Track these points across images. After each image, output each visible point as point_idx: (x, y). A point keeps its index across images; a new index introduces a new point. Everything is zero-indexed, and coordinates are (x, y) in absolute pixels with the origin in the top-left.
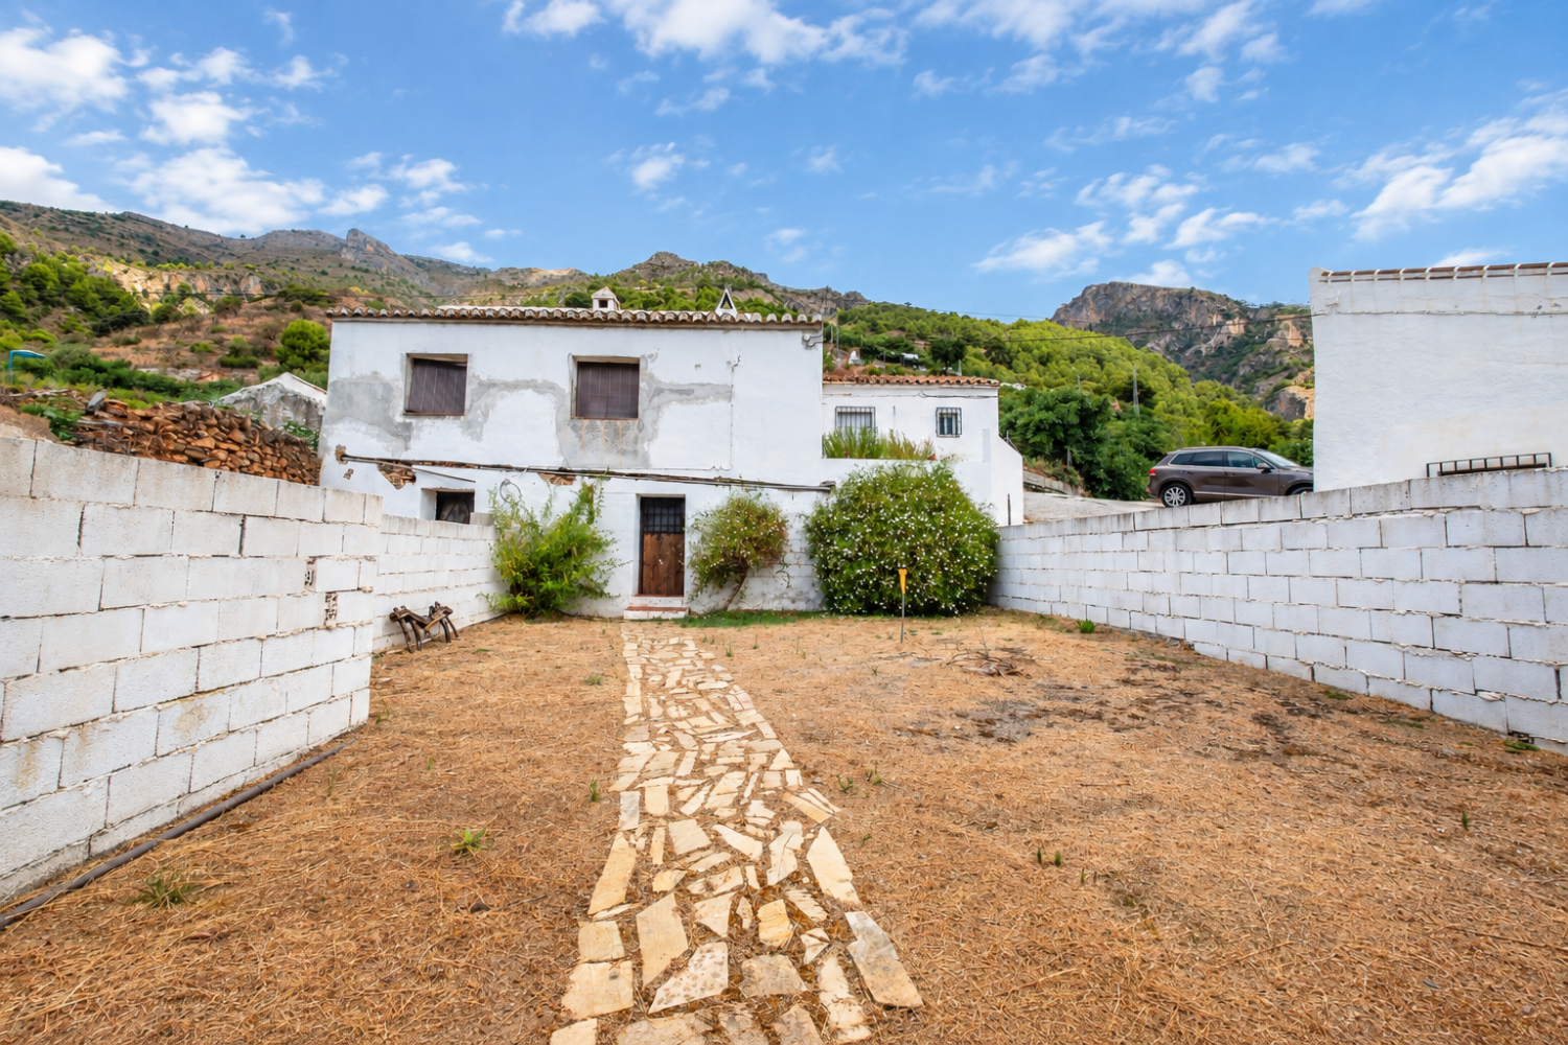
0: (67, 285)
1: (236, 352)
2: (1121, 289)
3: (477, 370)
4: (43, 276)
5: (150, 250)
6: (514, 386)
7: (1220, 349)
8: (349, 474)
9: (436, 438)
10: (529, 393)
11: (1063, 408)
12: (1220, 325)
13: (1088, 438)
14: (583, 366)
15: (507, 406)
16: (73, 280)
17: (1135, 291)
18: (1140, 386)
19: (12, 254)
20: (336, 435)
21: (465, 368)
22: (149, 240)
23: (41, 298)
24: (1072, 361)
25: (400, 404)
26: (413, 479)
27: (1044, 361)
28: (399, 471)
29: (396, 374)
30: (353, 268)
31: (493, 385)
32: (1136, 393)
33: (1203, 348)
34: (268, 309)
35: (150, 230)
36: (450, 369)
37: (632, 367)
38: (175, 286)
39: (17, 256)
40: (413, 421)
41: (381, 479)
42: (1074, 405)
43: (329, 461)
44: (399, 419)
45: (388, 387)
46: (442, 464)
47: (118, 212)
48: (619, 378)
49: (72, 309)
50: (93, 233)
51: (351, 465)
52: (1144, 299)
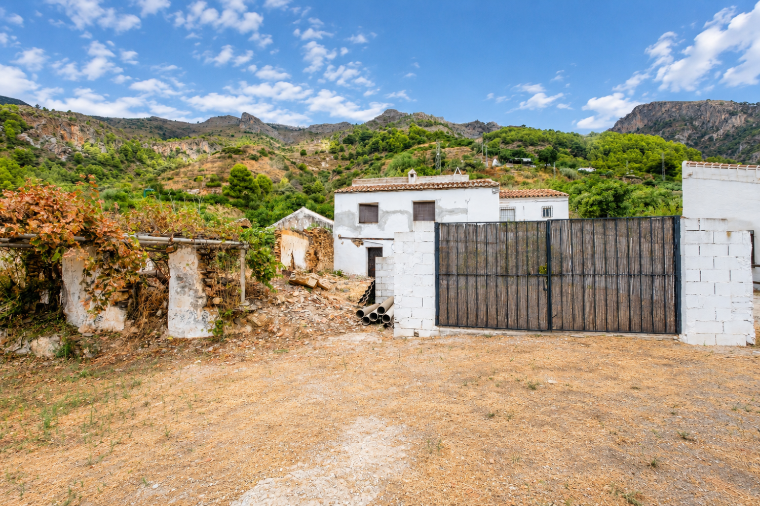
0: (136, 153)
1: (213, 180)
2: (657, 105)
3: (382, 207)
4: (126, 150)
5: (162, 133)
6: (394, 212)
7: (727, 136)
8: (342, 243)
9: (369, 231)
10: (399, 214)
11: (605, 194)
12: (726, 121)
13: (618, 207)
14: (415, 203)
15: (392, 218)
16: (137, 151)
17: (668, 106)
18: (666, 164)
19: (115, 141)
20: (338, 231)
21: (377, 206)
22: (161, 128)
23: (127, 160)
24: (624, 152)
25: (357, 220)
26: (362, 244)
27: (607, 153)
28: (359, 241)
29: (356, 210)
30: (245, 132)
31: (387, 212)
32: (664, 169)
33: (715, 136)
34: (219, 158)
35: (161, 123)
36: (374, 207)
37: (433, 203)
38: (174, 149)
39: (117, 142)
40: (362, 225)
41: (353, 245)
42: (611, 192)
43: (336, 239)
44: (357, 224)
45: (353, 214)
46: (371, 239)
47: (149, 117)
48: (428, 207)
49: (138, 163)
50: (140, 128)
51: (343, 240)
52: (674, 110)
